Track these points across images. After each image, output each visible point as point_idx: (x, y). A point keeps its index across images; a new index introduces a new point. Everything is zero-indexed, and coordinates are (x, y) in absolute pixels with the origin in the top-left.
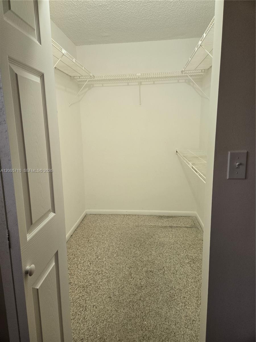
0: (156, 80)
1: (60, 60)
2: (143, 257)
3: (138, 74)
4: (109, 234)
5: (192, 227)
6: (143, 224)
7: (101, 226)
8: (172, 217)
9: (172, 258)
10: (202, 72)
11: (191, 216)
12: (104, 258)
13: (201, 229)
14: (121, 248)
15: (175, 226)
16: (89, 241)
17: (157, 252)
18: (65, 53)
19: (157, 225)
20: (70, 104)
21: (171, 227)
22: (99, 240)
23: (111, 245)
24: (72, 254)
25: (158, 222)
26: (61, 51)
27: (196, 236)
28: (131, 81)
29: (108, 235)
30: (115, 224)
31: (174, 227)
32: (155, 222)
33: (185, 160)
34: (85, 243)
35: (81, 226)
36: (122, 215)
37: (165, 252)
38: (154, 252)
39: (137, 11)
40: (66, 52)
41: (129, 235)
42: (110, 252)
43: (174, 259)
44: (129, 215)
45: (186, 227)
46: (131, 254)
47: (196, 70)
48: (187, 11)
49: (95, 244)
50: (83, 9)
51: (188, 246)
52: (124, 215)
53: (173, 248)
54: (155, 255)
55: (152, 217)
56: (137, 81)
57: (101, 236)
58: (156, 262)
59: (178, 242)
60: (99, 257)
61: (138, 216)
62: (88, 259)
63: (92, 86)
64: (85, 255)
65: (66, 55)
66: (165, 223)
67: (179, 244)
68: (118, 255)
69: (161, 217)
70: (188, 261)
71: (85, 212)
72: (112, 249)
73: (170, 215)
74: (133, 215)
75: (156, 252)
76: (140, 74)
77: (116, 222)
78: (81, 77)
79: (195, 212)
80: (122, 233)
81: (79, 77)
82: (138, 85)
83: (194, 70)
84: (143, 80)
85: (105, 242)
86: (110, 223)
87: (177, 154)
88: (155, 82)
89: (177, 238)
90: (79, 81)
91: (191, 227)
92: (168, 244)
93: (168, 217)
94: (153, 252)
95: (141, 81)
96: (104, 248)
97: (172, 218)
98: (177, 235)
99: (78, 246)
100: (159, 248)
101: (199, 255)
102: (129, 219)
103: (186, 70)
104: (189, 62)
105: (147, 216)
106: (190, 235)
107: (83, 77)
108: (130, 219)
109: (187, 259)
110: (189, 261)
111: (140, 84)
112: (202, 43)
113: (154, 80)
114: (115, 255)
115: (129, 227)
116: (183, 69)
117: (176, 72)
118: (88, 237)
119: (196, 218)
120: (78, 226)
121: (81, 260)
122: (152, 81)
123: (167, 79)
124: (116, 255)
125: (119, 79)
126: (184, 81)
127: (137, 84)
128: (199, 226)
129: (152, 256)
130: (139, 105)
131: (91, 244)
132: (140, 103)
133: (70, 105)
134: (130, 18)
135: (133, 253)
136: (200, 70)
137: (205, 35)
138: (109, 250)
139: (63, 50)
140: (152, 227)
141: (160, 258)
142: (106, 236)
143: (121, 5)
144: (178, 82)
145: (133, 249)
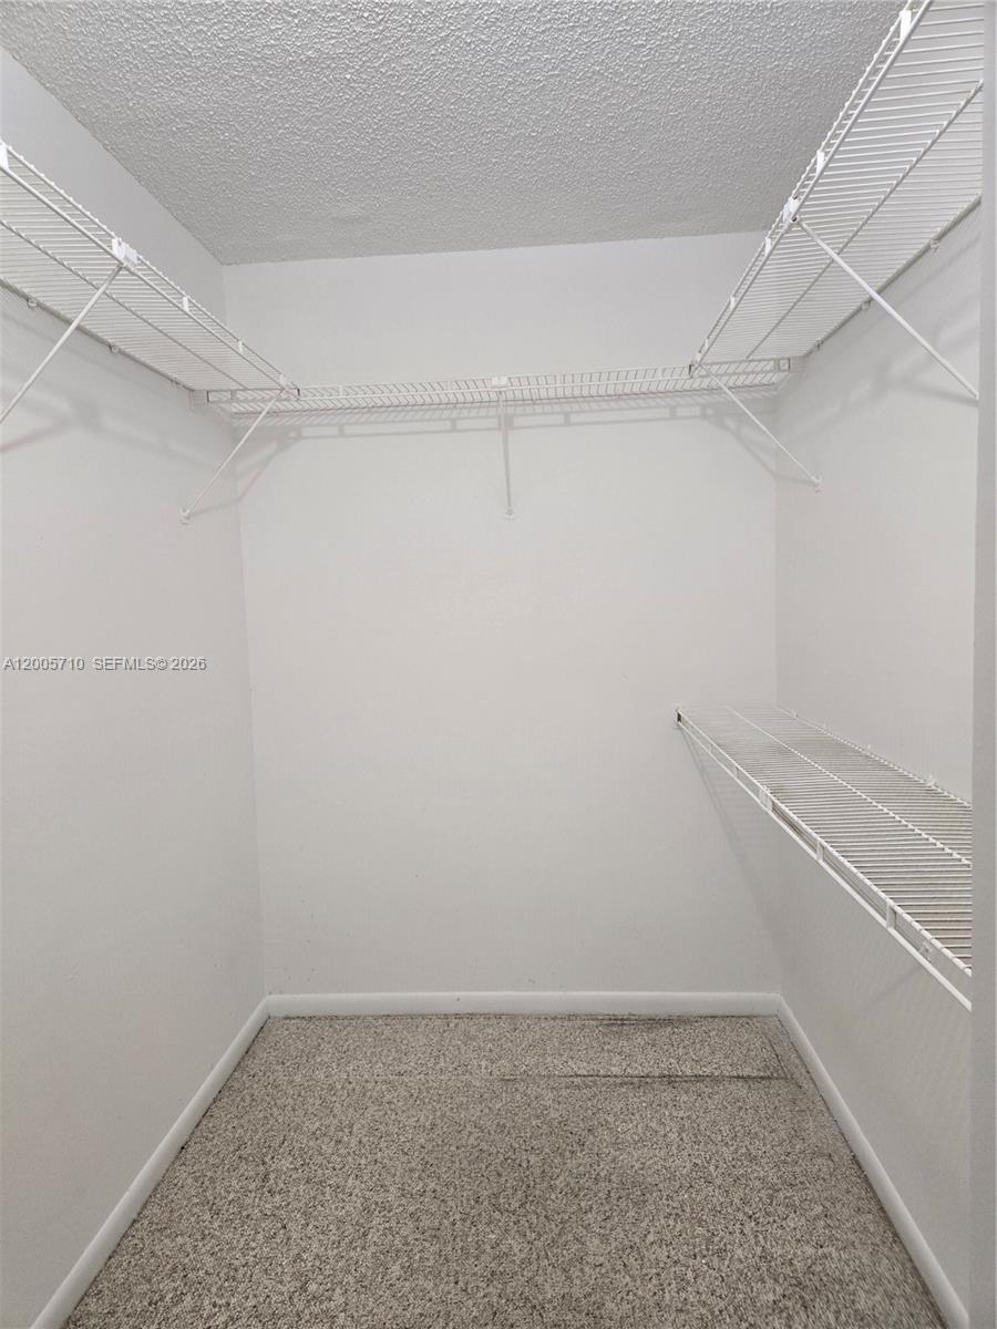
0: (576, 407)
1: (104, 293)
2: (539, 1279)
3: (495, 381)
4: (372, 1131)
5: (769, 1078)
6: (537, 1066)
7: (332, 1087)
8: (668, 1021)
9: (690, 1275)
10: (778, 368)
11: (755, 1013)
12: (338, 1291)
13: (812, 1086)
14: (426, 1222)
15: (689, 1072)
16: (266, 1178)
17: (612, 1240)
18: (127, 258)
19: (602, 1072)
20: (184, 511)
21: (670, 1079)
22: (320, 1171)
23: (376, 1203)
24: (174, 1269)
25: (609, 1051)
26: (108, 249)
27: (796, 1134)
28: (465, 412)
29: (365, 1140)
30: (403, 1068)
31: (686, 1079)
32: (591, 1053)
33: (730, 766)
34: (247, 1191)
35: (236, 1085)
36: (438, 1016)
37: (651, 1238)
38: (596, 1242)
39: (484, 91)
40: (133, 255)
41: (470, 1133)
42: (373, 1249)
43: (700, 1281)
44: (471, 1016)
45: (738, 1077)
46: (477, 1258)
47: (753, 361)
48: (710, 97)
49: (297, 1198)
50: (234, 78)
51: (763, 1194)
52: (446, 1016)
53: (688, 1210)
54: (602, 1259)
55: (579, 1023)
56: (493, 412)
57: (328, 1149)
58: (610, 1305)
59: (712, 1168)
60: (313, 1287)
61: (512, 1020)
62: (252, 1302)
63: (293, 434)
64: (239, 1275)
65: (133, 269)
66: (640, 1058)
67: (718, 1181)
68: (409, 1271)
69: (617, 1023)
70: (771, 1297)
71: (260, 1007)
72: (381, 1227)
73: (662, 1012)
74: (487, 1016)
75: (604, 1239)
76: (504, 381)
77: (404, 1059)
78: (240, 395)
79: (772, 995)
80: (434, 1125)
81: (233, 392)
82: (499, 429)
83: (743, 361)
84: (520, 410)
85: (350, 1181)
86: (379, 1068)
87: (680, 729)
88: (574, 418)
89: (706, 1144)
90: (236, 413)
91: (762, 1078)
92: (661, 1186)
93: (653, 1022)
94: (594, 1244)
95: (510, 410)
96: (341, 1221)
97: (669, 1029)
98: (702, 1127)
99: (207, 1216)
100: (623, 1213)
101: (825, 1250)
102: (469, 1038)
103: (709, 359)
104: (727, 314)
105: (554, 1019)
106: (765, 1123)
107: (249, 395)
108: (473, 1038)
109: (770, 1283)
110: (779, 1290)
111: (507, 424)
112: (800, 207)
113: (567, 408)
114: (396, 1270)
115: (468, 1085)
116: (698, 357)
117: (664, 370)
118: (265, 1155)
119: (782, 1026)
120: (225, 1089)
121: (215, 1306)
122: (559, 413)
123: (622, 403)
124: (402, 1268)
125: (414, 405)
126: (697, 411)
127: (493, 423)
128: (803, 1071)
129: (587, 1269)
130: (507, 516)
131: (278, 1198)
132: (509, 505)
133: (188, 518)
134: (455, 127)
135: (489, 1250)
136: (770, 360)
137: (821, 158)
138: (365, 1235)
139: (115, 242)
140: (577, 1081)
141: (628, 1279)
142: (354, 1142)
143: (406, 61)
144: (673, 417)
145: (488, 1224)
